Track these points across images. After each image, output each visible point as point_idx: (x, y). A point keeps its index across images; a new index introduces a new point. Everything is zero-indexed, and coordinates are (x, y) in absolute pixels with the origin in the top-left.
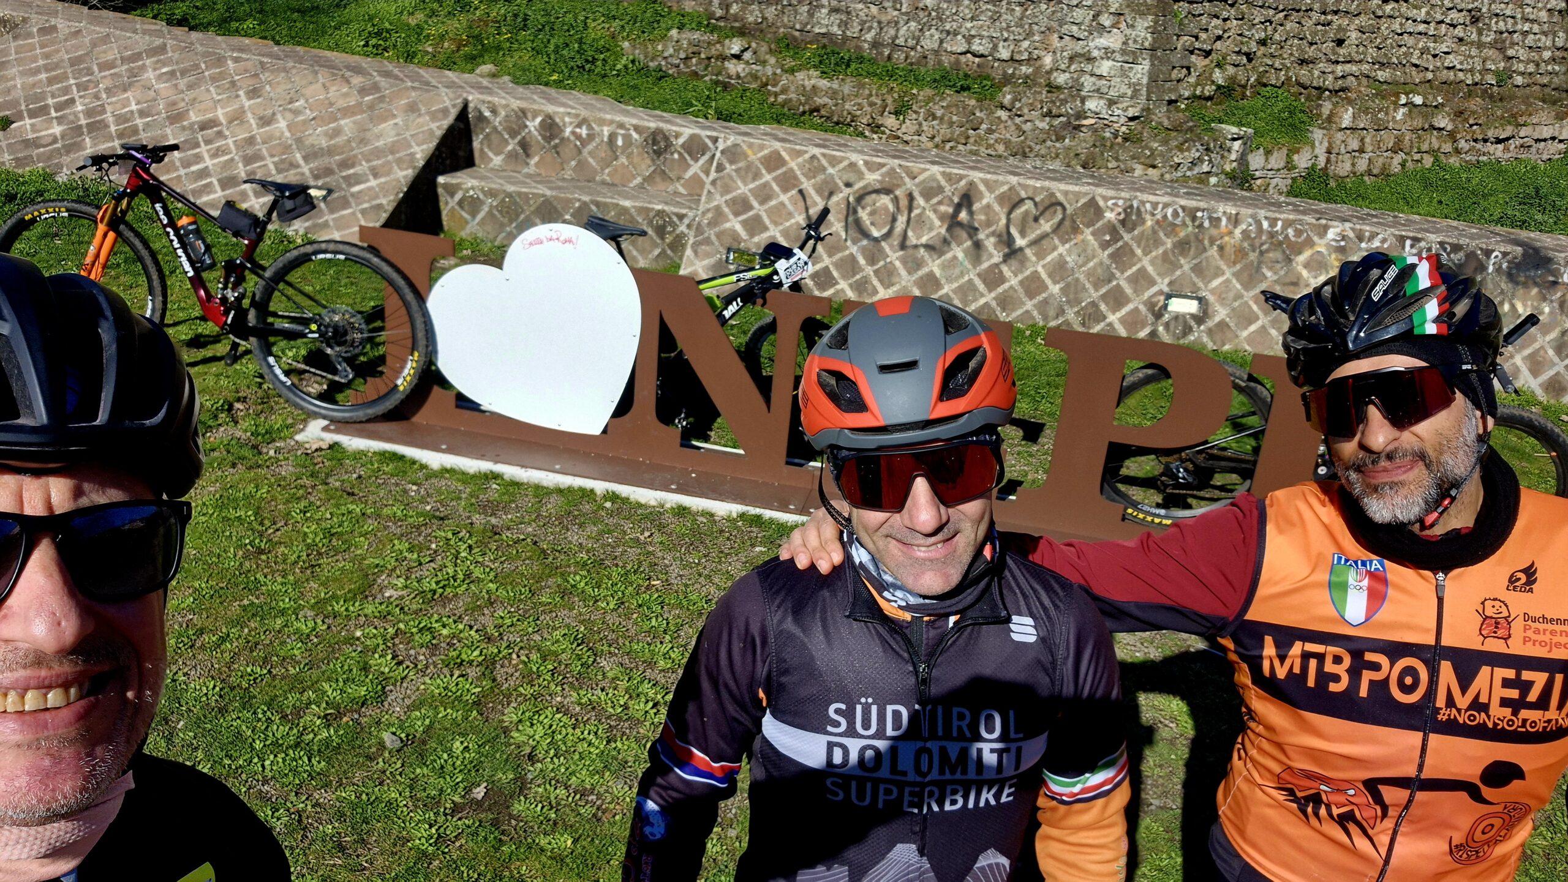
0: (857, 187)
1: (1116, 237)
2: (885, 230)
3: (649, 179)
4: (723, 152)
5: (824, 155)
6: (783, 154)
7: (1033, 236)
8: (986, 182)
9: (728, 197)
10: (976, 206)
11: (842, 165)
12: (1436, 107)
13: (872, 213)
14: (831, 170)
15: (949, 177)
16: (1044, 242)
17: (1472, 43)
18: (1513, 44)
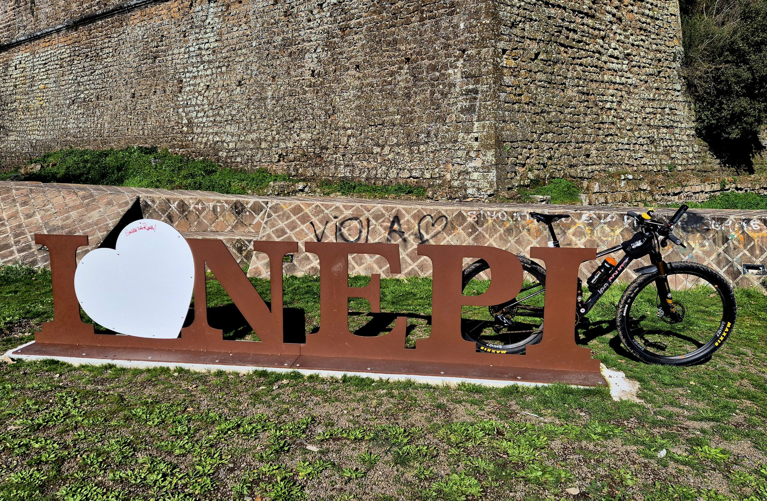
0: (340, 218)
1: (474, 230)
2: (357, 237)
3: (234, 227)
4: (270, 208)
5: (322, 205)
6: (302, 206)
7: (432, 234)
8: (405, 210)
9: (273, 229)
10: (402, 222)
11: (332, 209)
12: (640, 180)
13: (349, 230)
14: (326, 211)
15: (386, 209)
16: (438, 236)
17: (653, 152)
18: (673, 152)
